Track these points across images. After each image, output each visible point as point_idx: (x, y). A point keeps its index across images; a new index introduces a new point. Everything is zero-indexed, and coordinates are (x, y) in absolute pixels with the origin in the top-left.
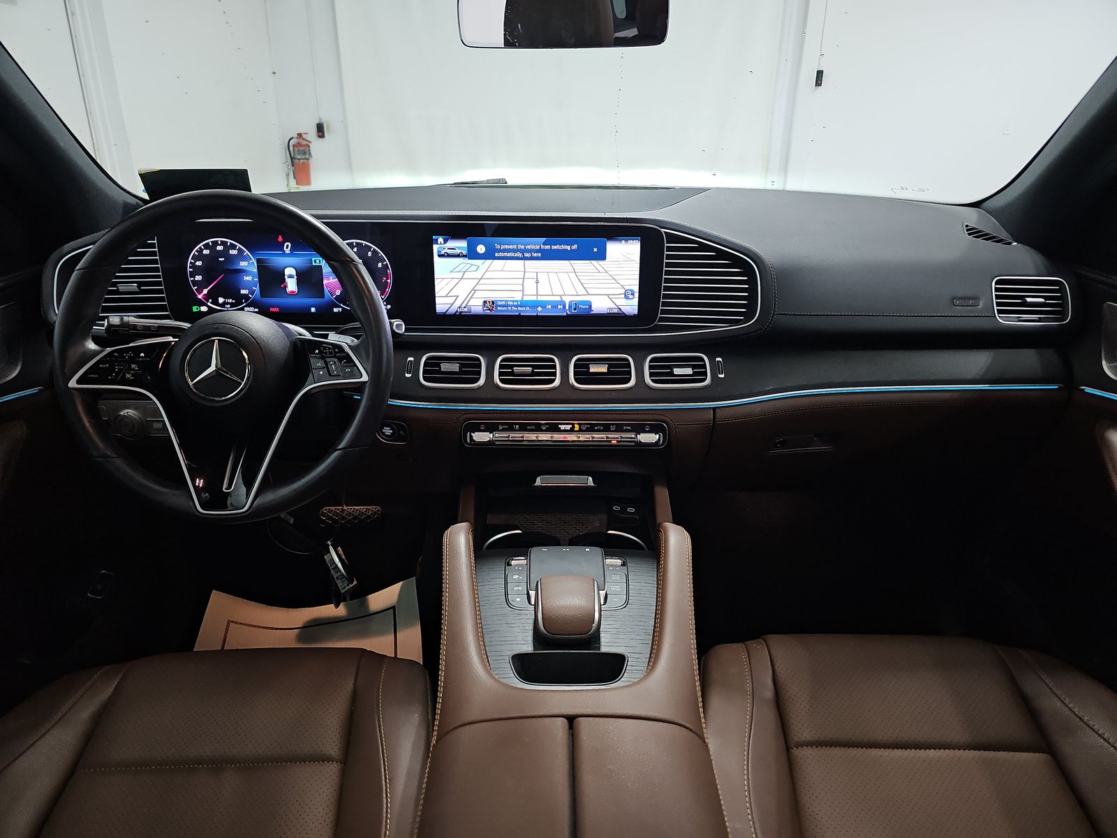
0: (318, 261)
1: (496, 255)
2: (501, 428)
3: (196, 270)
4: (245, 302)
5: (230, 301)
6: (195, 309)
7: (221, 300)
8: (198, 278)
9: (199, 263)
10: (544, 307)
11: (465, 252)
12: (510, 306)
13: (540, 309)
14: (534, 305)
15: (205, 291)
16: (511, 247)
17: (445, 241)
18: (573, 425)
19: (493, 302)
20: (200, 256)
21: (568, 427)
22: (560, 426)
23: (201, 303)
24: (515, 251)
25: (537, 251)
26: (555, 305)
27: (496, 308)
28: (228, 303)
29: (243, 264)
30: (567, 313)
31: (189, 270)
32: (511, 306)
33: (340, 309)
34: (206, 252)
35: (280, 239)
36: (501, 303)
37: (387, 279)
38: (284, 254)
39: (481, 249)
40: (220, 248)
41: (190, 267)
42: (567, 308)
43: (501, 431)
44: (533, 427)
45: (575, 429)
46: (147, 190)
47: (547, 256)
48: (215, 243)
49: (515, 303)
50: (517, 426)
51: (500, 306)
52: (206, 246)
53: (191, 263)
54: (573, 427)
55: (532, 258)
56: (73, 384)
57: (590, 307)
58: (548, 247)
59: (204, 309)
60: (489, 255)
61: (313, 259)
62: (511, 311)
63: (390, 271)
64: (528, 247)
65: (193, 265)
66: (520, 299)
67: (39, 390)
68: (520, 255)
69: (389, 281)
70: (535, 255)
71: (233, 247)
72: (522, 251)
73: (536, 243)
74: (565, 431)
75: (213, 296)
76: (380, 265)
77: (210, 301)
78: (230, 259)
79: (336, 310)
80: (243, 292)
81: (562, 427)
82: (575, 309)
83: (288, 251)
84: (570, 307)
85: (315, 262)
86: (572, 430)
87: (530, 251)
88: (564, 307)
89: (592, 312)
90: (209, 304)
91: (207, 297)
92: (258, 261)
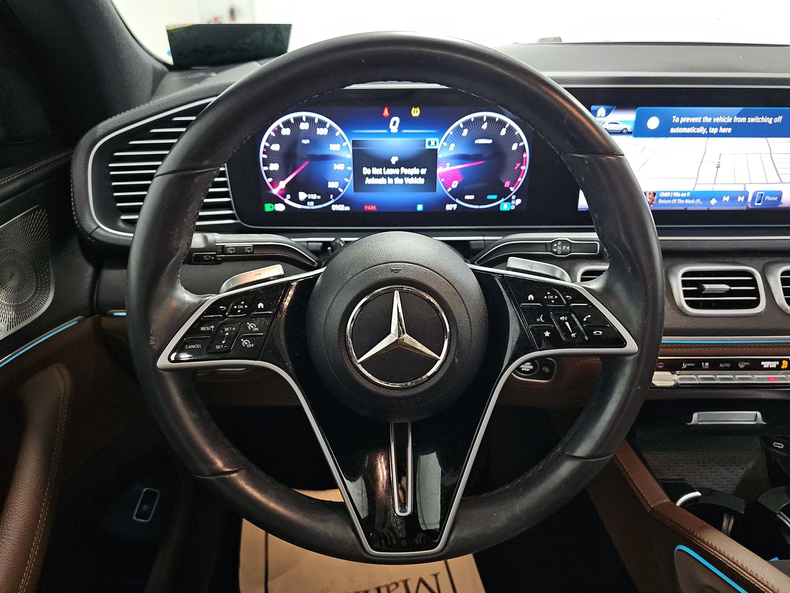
0: (433, 143)
1: (671, 132)
2: (684, 366)
3: (272, 157)
4: (334, 198)
5: (314, 197)
6: (268, 207)
7: (302, 196)
8: (274, 167)
9: (276, 147)
10: (719, 199)
11: (630, 128)
12: (675, 198)
13: (713, 202)
14: (706, 196)
15: (282, 184)
16: (694, 120)
17: (608, 113)
18: (781, 361)
19: (654, 194)
20: (278, 138)
21: (774, 364)
22: (763, 363)
23: (276, 200)
24: (697, 125)
25: (726, 125)
26: (734, 196)
27: (658, 200)
28: (311, 200)
29: (334, 148)
30: (748, 206)
31: (262, 156)
32: (678, 198)
33: (455, 206)
34: (286, 132)
35: (386, 113)
36: (664, 195)
37: (522, 165)
38: (390, 134)
39: (653, 123)
40: (304, 126)
41: (264, 153)
42: (750, 199)
43: (685, 369)
44: (728, 365)
45: (783, 367)
46: (174, 52)
47: (739, 131)
48: (299, 120)
49: (683, 195)
50: (707, 364)
51: (663, 198)
52: (287, 124)
53: (265, 147)
54: (781, 364)
55: (719, 135)
56: (163, 362)
57: (780, 198)
58: (743, 120)
59: (280, 207)
60: (663, 132)
61: (428, 140)
62: (677, 204)
63: (527, 155)
64: (716, 120)
65: (267, 150)
66: (691, 190)
67: (78, 321)
68: (702, 130)
69: (523, 168)
70: (723, 130)
71: (322, 124)
72: (707, 126)
73: (727, 115)
74: (769, 369)
75: (292, 190)
76: (515, 147)
77: (289, 196)
78: (316, 141)
79: (449, 207)
80: (332, 185)
81: (766, 364)
82: (759, 202)
83: (394, 129)
84: (754, 198)
85: (430, 143)
86: (778, 368)
87: (717, 125)
88: (746, 199)
89: (781, 206)
90: (287, 201)
91: (284, 193)
92: (355, 143)
